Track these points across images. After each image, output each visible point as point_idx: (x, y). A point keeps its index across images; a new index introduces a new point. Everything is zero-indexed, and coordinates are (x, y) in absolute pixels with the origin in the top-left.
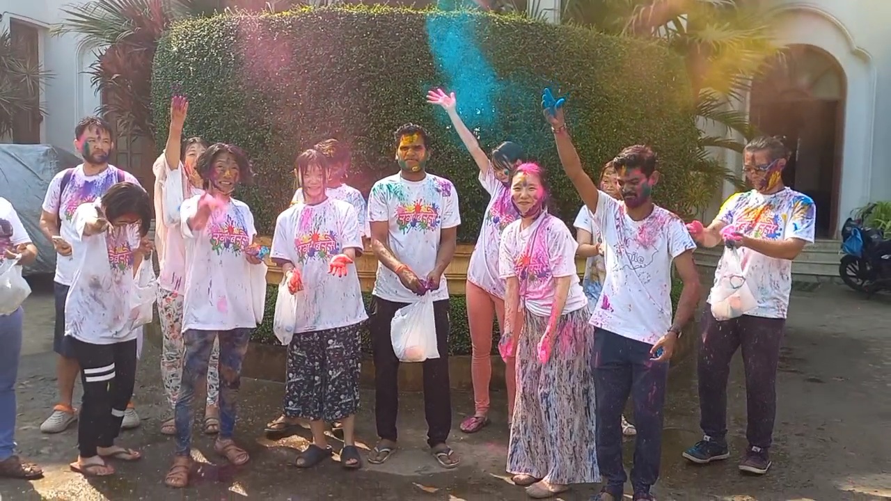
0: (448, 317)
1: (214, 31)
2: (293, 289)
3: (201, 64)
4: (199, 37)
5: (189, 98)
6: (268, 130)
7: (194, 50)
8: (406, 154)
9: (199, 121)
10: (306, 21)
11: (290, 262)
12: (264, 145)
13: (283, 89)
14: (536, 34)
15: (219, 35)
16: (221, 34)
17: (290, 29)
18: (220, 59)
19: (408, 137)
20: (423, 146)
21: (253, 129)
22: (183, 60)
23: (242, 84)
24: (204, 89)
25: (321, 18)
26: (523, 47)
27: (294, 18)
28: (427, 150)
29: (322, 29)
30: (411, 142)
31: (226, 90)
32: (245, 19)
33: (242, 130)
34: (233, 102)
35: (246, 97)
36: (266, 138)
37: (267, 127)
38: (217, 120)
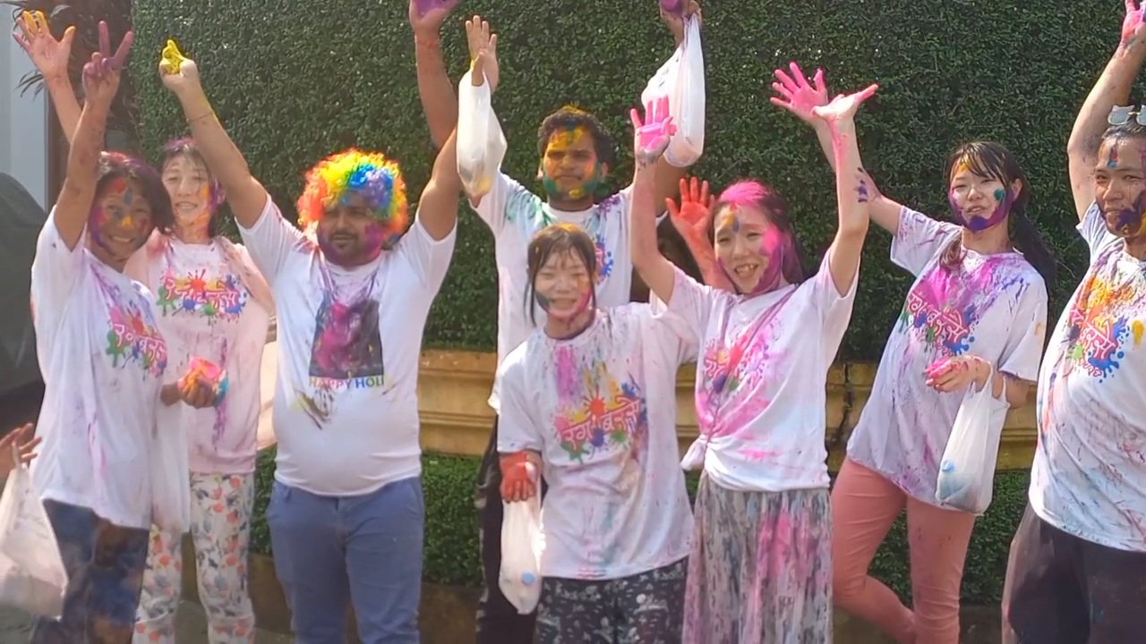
5: (205, 52)
6: (363, 119)
8: (559, 164)
9: (223, 102)
13: (392, 34)
19: (565, 135)
20: (591, 150)
21: (332, 117)
23: (310, 24)
24: (236, 35)
30: (568, 143)
31: (277, 37)
33: (310, 119)
34: (292, 61)
35: (318, 51)
36: (358, 136)
37: (361, 113)
38: (260, 99)
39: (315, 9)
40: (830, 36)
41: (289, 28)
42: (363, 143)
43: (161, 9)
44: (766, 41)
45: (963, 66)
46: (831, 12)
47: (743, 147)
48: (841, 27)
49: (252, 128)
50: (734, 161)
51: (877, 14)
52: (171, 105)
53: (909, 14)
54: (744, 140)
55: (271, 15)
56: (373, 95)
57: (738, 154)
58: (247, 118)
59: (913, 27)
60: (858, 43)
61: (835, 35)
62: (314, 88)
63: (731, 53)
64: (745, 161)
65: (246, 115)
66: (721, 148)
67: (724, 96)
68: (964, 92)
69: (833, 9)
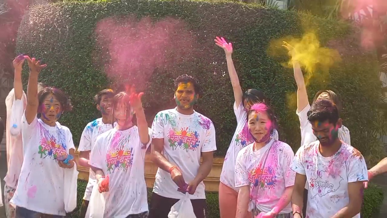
0: (204, 212)
1: (56, 11)
2: (102, 189)
3: (47, 33)
4: (47, 14)
7: (43, 24)
8: (181, 95)
10: (117, 5)
11: (101, 170)
12: (86, 87)
13: (99, 50)
14: (271, 16)
15: (60, 14)
16: (61, 13)
17: (106, 10)
18: (59, 29)
19: (183, 85)
20: (193, 91)
21: (79, 76)
22: (37, 30)
23: (73, 46)
24: (49, 49)
25: (126, 4)
26: (261, 25)
27: (109, 4)
28: (196, 94)
29: (127, 11)
30: (185, 88)
31: (62, 50)
32: (77, 4)
33: (72, 76)
34: (67, 58)
35: (75, 55)
36: (87, 82)
37: (89, 75)
38: (56, 69)
39: (75, 42)
40: (237, 55)
41: (66, 47)
42: (89, 84)
43: (25, 41)
44: (217, 56)
45: (277, 66)
46: (237, 48)
47: (210, 89)
48: (241, 53)
49: (53, 79)
50: (206, 93)
51: (251, 49)
52: (27, 71)
53: (261, 50)
54: (210, 87)
55: (61, 43)
56: (92, 69)
57: (208, 91)
58: (51, 75)
59: (262, 54)
60: (246, 58)
61: (238, 55)
62: (74, 66)
63: (206, 60)
64: (210, 93)
65: (51, 74)
66: (203, 89)
67: (204, 73)
68: (277, 74)
69: (238, 47)
